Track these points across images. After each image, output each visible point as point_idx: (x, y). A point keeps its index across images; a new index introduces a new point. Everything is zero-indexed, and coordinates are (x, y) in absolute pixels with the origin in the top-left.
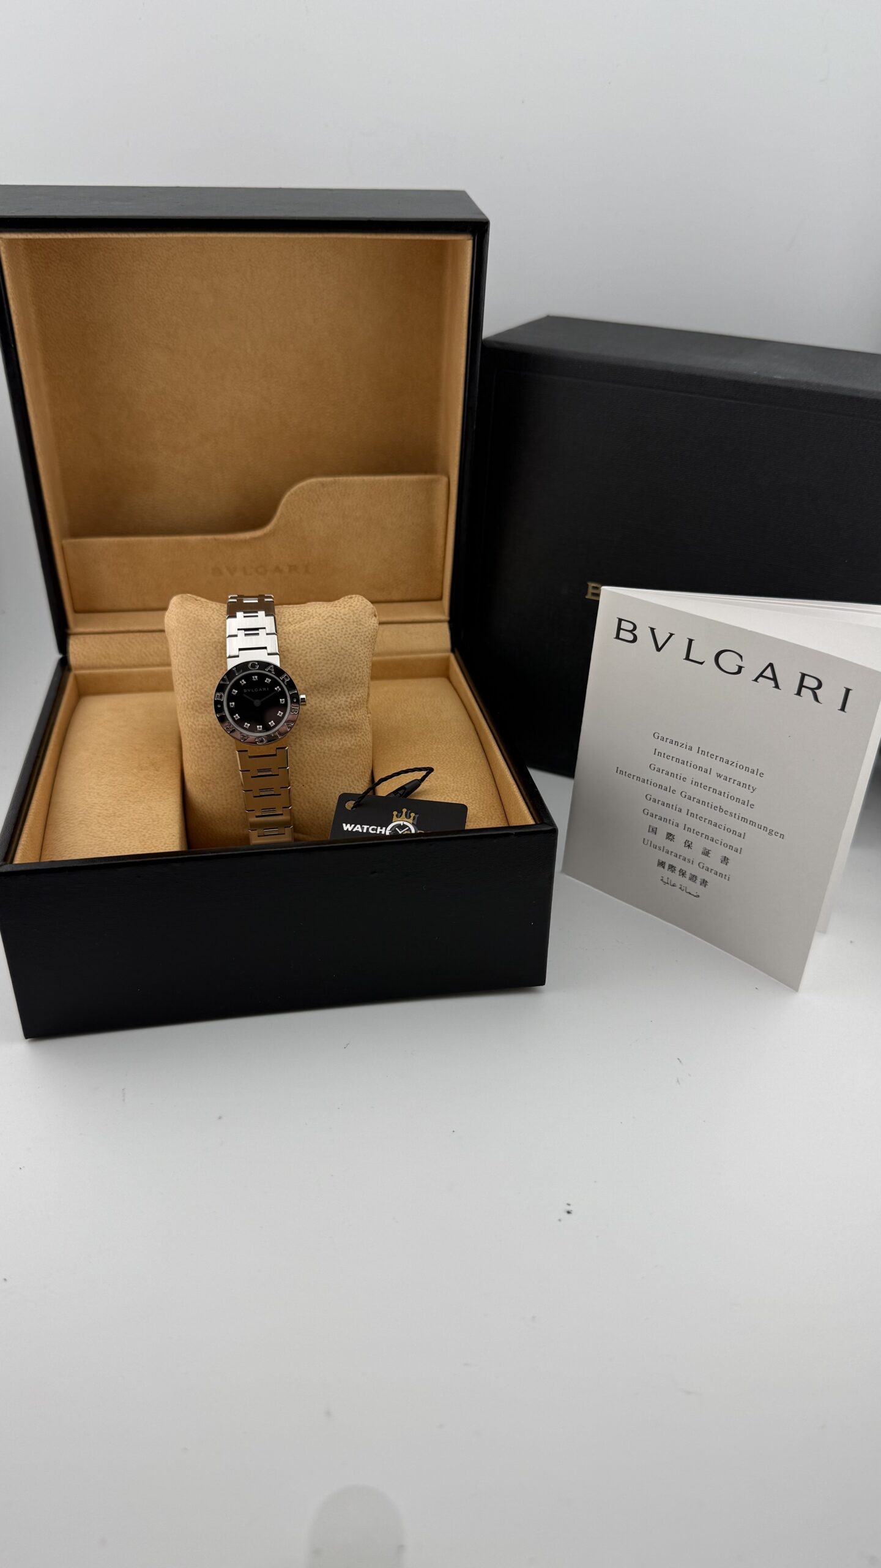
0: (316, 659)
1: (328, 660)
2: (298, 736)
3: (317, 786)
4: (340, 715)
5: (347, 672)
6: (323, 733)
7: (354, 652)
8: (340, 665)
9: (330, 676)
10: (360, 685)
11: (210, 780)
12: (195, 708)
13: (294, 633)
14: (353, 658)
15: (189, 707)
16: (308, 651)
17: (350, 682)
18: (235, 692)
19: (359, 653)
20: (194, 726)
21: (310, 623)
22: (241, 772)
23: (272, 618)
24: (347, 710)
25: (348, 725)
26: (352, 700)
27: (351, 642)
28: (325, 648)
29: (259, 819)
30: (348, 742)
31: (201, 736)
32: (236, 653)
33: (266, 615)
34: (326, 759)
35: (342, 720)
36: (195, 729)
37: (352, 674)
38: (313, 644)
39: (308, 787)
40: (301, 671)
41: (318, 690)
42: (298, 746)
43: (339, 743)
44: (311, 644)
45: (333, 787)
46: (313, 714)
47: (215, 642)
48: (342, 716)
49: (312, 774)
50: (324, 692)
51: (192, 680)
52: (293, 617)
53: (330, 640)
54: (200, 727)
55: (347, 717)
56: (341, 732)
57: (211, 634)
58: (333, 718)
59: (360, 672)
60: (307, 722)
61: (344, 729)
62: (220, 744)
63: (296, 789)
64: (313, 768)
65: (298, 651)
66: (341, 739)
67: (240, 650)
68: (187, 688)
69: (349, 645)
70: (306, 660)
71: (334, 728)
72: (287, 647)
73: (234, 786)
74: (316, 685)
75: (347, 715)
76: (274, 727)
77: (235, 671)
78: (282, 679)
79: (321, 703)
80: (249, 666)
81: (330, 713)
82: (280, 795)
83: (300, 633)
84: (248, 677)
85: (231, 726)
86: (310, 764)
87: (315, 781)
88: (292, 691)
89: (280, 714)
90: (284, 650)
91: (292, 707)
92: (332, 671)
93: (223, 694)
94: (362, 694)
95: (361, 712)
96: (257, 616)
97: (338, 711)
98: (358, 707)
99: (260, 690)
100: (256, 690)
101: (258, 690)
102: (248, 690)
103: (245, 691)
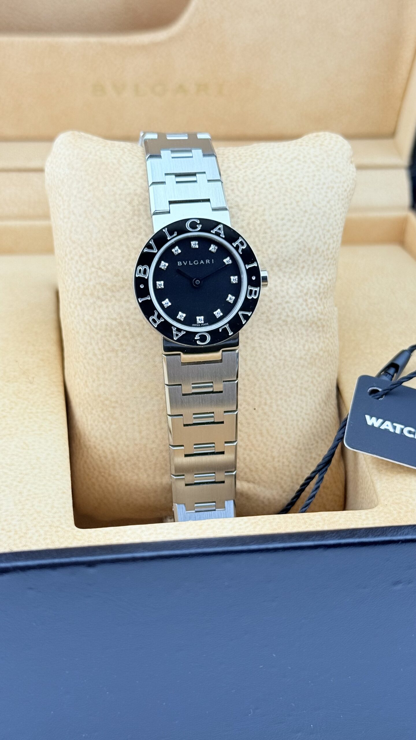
0: (278, 219)
1: (295, 222)
3: (274, 410)
4: (307, 305)
5: (318, 240)
6: (283, 330)
7: (329, 212)
8: (311, 230)
9: (296, 245)
11: (117, 402)
12: (96, 293)
13: (245, 181)
14: (328, 219)
15: (87, 292)
16: (267, 207)
17: (321, 256)
18: (164, 265)
19: (335, 213)
20: (94, 321)
21: (267, 167)
22: (167, 388)
23: (214, 158)
24: (316, 298)
25: (316, 319)
27: (326, 196)
28: (291, 204)
29: (189, 459)
30: (315, 346)
31: (105, 336)
32: (165, 207)
33: (204, 155)
34: (287, 369)
35: (310, 312)
36: (96, 326)
37: (325, 243)
38: (274, 197)
41: (279, 266)
43: (304, 346)
44: (270, 197)
45: (296, 411)
47: (129, 194)
48: (310, 306)
49: (268, 393)
50: (287, 270)
51: (93, 252)
52: (241, 159)
53: (297, 192)
54: (104, 322)
55: (315, 308)
56: (307, 330)
57: (122, 183)
58: (298, 309)
59: (334, 242)
60: (263, 313)
61: (311, 326)
62: (134, 347)
63: (244, 415)
64: (269, 383)
65: (252, 207)
66: (307, 341)
67: (171, 202)
69: (323, 200)
70: (264, 220)
71: (299, 323)
72: (236, 202)
73: (153, 411)
74: (277, 259)
75: (315, 305)
76: (221, 318)
77: (167, 234)
78: (235, 246)
79: (283, 286)
80: (188, 226)
81: (295, 301)
82: (223, 422)
83: (254, 182)
84: (184, 243)
85: (159, 316)
86: (266, 377)
87: (271, 403)
88: (248, 264)
89: (230, 298)
90: (232, 206)
91: (250, 288)
92: (299, 239)
93: (147, 268)
94: (333, 276)
95: (329, 302)
96: (192, 157)
97: (305, 298)
98: (327, 294)
99: (202, 263)
100: (196, 262)
101: (198, 263)
102: (184, 262)
103: (180, 264)
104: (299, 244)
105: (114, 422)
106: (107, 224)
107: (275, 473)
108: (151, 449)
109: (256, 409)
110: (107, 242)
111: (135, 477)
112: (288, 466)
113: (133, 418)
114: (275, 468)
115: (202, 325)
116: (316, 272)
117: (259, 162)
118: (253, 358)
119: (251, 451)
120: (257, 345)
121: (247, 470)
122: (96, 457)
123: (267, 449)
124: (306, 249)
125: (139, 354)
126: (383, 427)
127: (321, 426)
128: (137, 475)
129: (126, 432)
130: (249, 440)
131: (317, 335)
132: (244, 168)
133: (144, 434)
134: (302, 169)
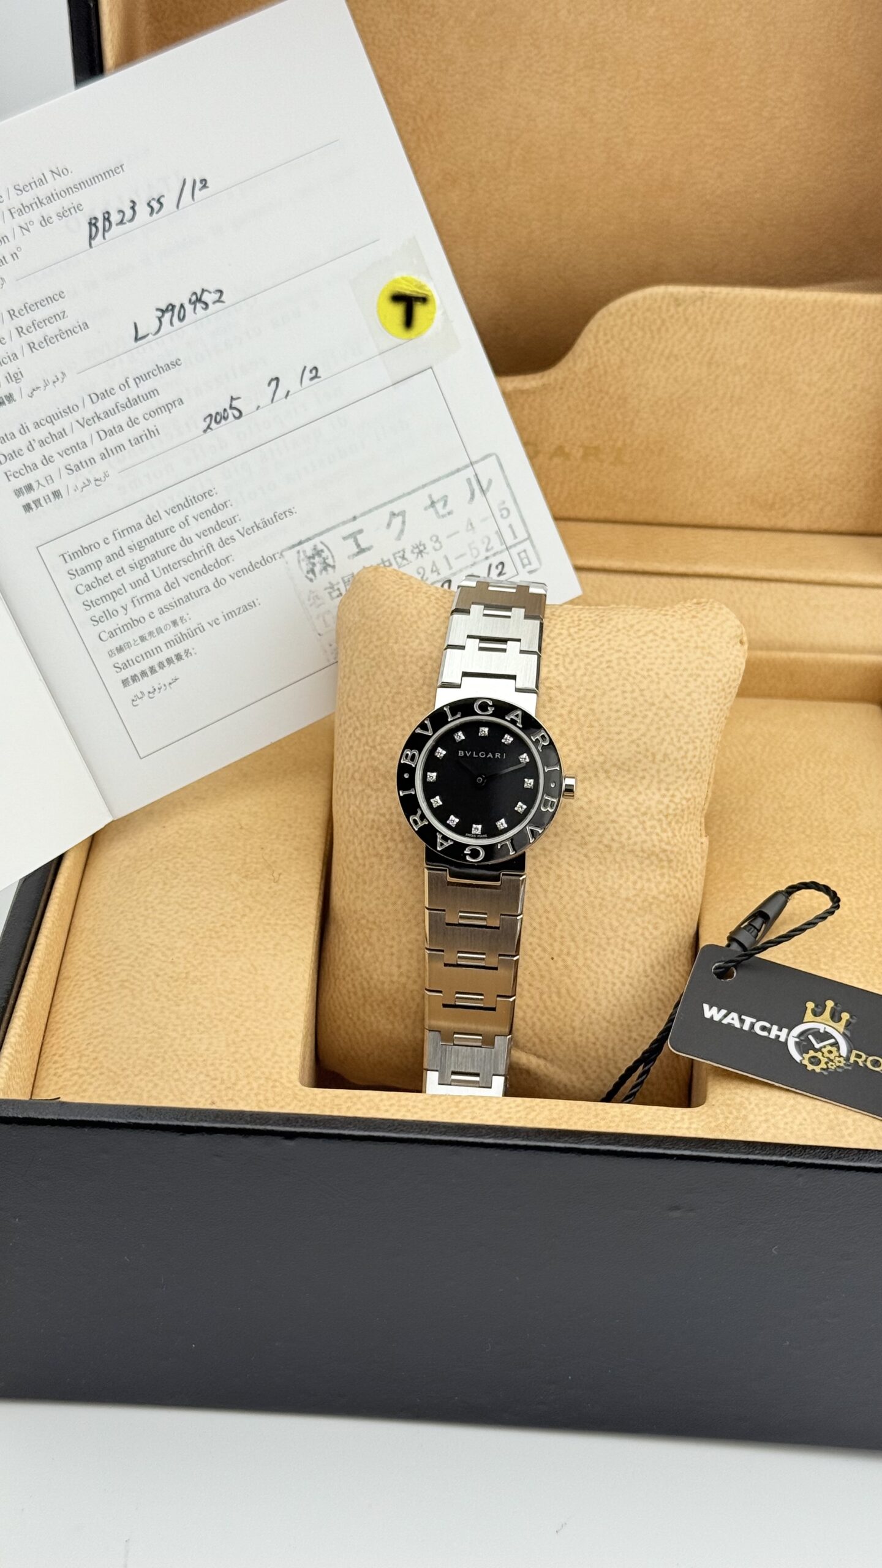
0: (611, 710)
1: (635, 716)
2: (555, 857)
3: (580, 964)
4: (644, 829)
5: (669, 744)
6: (605, 859)
7: (689, 707)
8: (659, 729)
9: (634, 747)
10: (693, 775)
11: (374, 923)
12: (366, 779)
14: (687, 716)
16: (599, 692)
17: (672, 765)
18: (441, 753)
19: (699, 710)
20: (359, 814)
21: (609, 640)
22: (427, 911)
23: (537, 622)
24: (660, 820)
25: (657, 850)
26: (671, 801)
27: (686, 686)
28: (633, 691)
30: (653, 885)
31: (370, 835)
32: (456, 680)
33: (526, 617)
34: (605, 911)
35: (648, 838)
36: (361, 821)
37: (680, 748)
39: (560, 964)
40: (579, 729)
41: (606, 772)
42: (552, 877)
43: (635, 883)
44: (605, 680)
45: (612, 971)
46: (590, 817)
47: (422, 657)
48: (649, 830)
49: (573, 940)
50: (619, 778)
52: (579, 625)
53: (644, 677)
54: (371, 816)
55: (658, 834)
56: (641, 863)
57: (417, 641)
58: (629, 832)
59: (696, 748)
60: (576, 832)
61: (648, 858)
62: (402, 854)
63: (537, 964)
64: (577, 926)
65: (578, 691)
66: (640, 877)
67: (465, 674)
68: (359, 739)
69: (680, 691)
70: (592, 710)
71: (630, 852)
72: (558, 681)
73: (417, 940)
74: (605, 762)
75: (658, 830)
76: (506, 831)
77: (448, 714)
78: (535, 740)
79: (608, 799)
80: (476, 707)
81: (626, 822)
82: (496, 969)
83: (587, 657)
84: (470, 729)
85: (423, 817)
86: (572, 918)
87: (577, 953)
88: (548, 765)
89: (521, 807)
91: (546, 797)
92: (639, 739)
93: (417, 754)
94: (696, 794)
95: (686, 829)
96: (509, 617)
97: (641, 819)
98: (683, 818)
99: (491, 757)
100: (482, 755)
101: (485, 755)
102: (467, 752)
103: (461, 753)
104: (638, 746)
105: (369, 948)
107: (576, 1051)
108: (412, 992)
110: (387, 713)
111: (390, 1027)
112: (594, 1044)
113: (392, 947)
114: (575, 1043)
115: (478, 836)
117: (601, 632)
118: (557, 890)
119: (543, 1014)
120: (564, 873)
121: (537, 1041)
123: (566, 1016)
124: (649, 754)
125: (408, 865)
126: (725, 1022)
127: (649, 997)
129: (382, 963)
130: (541, 998)
131: (658, 872)
132: (579, 638)
133: (403, 969)
134: (658, 647)
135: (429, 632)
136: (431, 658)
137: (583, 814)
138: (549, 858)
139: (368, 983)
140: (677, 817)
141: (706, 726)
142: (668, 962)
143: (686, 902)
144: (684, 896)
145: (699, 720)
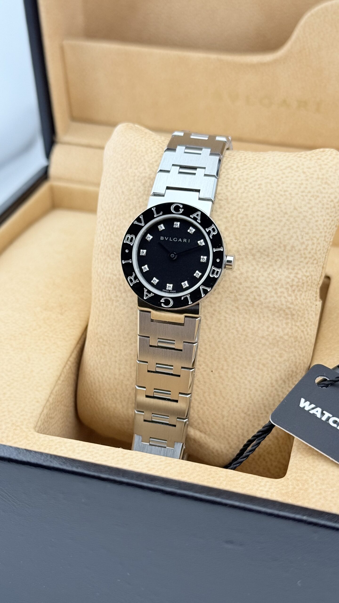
0: (258, 215)
1: (274, 220)
2: (217, 308)
3: (229, 376)
4: (276, 293)
5: (296, 240)
6: (249, 310)
7: (310, 217)
8: (289, 229)
9: (272, 241)
10: (311, 261)
11: (107, 341)
13: (240, 180)
14: (309, 222)
15: (103, 250)
16: (252, 204)
17: (297, 254)
18: (149, 237)
19: (317, 219)
20: (103, 274)
21: (262, 171)
22: (138, 337)
23: (218, 158)
24: (287, 289)
25: (284, 307)
26: (295, 277)
27: (309, 203)
28: (273, 205)
29: (149, 399)
30: (280, 330)
31: (108, 287)
32: (162, 190)
33: (211, 154)
35: (278, 299)
36: (103, 277)
37: (303, 243)
38: (259, 197)
41: (253, 255)
43: (268, 327)
44: (256, 196)
45: (250, 382)
46: (241, 284)
47: (145, 177)
48: (279, 294)
49: (226, 360)
50: (261, 260)
51: (111, 219)
52: (244, 162)
53: (281, 195)
54: (109, 275)
55: (285, 297)
56: (273, 315)
57: (143, 167)
58: (266, 295)
59: (313, 244)
60: (232, 292)
61: (278, 312)
62: (124, 300)
63: (202, 374)
65: (239, 202)
66: (272, 324)
67: (168, 188)
69: (305, 206)
70: (246, 215)
71: (266, 307)
72: (227, 196)
73: (130, 354)
74: (252, 249)
75: (286, 295)
76: (187, 289)
77: (155, 212)
78: (208, 231)
79: (254, 273)
80: (172, 209)
81: (264, 288)
82: (179, 376)
83: (247, 181)
84: (168, 222)
85: (136, 277)
86: (226, 347)
87: (227, 369)
88: (216, 248)
89: (197, 274)
90: (222, 198)
91: (213, 268)
92: (276, 235)
93: (134, 237)
94: (313, 273)
95: (305, 296)
96: (200, 154)
97: (275, 287)
98: (303, 288)
99: (180, 241)
100: (175, 239)
101: (177, 240)
102: (165, 237)
103: (162, 238)
104: (275, 240)
105: (103, 357)
106: (124, 198)
107: (224, 430)
108: (126, 385)
109: (213, 372)
110: (122, 212)
111: (114, 405)
112: (236, 427)
113: (116, 357)
114: (224, 426)
115: (170, 291)
116: (291, 267)
117: (257, 166)
118: (217, 328)
119: (204, 405)
120: (222, 318)
121: (200, 421)
122: (89, 382)
123: (218, 408)
125: (127, 306)
126: (311, 412)
128: (115, 403)
129: (110, 367)
130: (203, 396)
131: (284, 321)
132: (243, 170)
133: (122, 371)
134: (292, 177)
135: (151, 162)
136: (149, 178)
137: (236, 281)
138: (213, 308)
139: (102, 378)
140: (299, 287)
141: (321, 230)
142: (288, 379)
143: (302, 341)
144: (301, 338)
145: (317, 226)
